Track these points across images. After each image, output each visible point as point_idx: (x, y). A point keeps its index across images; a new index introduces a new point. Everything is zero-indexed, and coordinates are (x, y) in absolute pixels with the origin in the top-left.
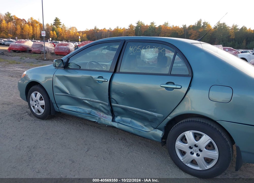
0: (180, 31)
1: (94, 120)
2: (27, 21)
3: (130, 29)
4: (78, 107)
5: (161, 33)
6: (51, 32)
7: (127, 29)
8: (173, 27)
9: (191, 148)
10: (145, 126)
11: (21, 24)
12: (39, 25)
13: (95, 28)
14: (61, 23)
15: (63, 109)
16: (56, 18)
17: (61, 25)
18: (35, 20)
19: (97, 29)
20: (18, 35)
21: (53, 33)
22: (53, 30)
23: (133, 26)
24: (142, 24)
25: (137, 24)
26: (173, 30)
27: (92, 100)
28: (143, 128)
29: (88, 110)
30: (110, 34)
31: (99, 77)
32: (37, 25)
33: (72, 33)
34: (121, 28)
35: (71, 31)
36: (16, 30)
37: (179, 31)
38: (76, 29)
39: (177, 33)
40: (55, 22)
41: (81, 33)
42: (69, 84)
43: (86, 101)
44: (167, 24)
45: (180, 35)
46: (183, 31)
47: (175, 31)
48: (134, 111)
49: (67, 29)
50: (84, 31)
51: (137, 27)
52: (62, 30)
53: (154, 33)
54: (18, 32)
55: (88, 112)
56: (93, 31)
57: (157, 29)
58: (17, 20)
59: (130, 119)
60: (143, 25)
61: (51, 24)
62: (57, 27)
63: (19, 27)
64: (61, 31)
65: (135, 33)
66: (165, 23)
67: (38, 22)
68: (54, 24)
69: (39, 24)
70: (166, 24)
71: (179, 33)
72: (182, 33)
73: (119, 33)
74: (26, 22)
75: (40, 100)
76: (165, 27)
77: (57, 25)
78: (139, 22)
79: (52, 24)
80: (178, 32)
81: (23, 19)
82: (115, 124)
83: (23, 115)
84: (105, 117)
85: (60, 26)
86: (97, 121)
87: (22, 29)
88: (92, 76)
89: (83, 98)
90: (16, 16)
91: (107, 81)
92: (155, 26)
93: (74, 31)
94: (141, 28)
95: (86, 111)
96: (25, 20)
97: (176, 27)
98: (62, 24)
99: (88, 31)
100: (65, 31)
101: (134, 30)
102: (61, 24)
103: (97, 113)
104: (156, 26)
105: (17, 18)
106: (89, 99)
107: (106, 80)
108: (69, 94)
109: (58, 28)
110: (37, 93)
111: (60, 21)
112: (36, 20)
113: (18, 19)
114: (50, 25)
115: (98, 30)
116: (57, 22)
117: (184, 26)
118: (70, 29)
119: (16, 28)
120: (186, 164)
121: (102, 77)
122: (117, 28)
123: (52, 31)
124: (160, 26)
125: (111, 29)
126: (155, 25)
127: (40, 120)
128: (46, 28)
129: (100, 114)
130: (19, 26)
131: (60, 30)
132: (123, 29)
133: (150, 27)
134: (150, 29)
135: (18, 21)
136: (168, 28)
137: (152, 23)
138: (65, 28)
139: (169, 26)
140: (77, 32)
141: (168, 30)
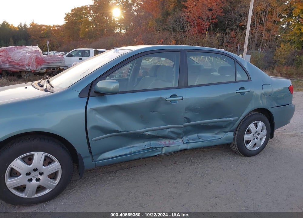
4: (129, 147)
10: (217, 134)
27: (158, 128)
28: (215, 137)
29: (145, 144)
31: (171, 97)
42: (119, 115)
48: (208, 124)
55: (146, 147)
59: (197, 134)
75: (44, 166)
82: (184, 147)
84: (173, 143)
88: (162, 97)
89: (144, 130)
95: (143, 147)
103: (160, 143)
106: (153, 128)
108: (122, 132)
121: (175, 96)
129: (165, 143)
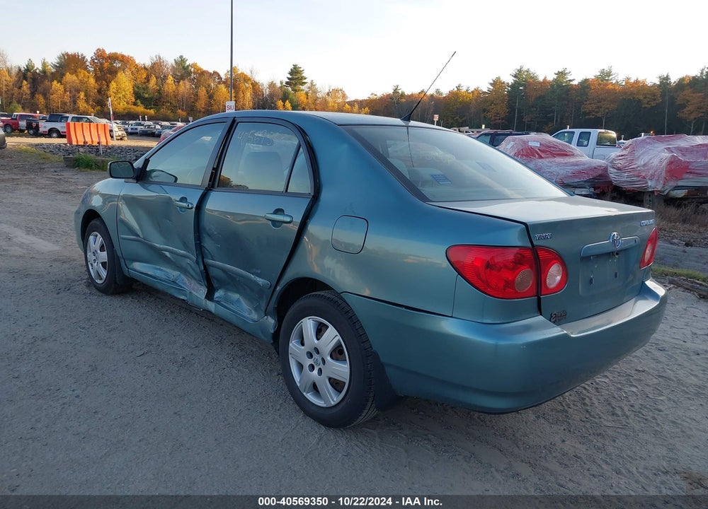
0: (648, 96)
1: (182, 297)
2: (223, 77)
3: (495, 91)
5: (586, 101)
6: (280, 103)
7: (484, 93)
8: (626, 83)
9: (310, 355)
11: (209, 85)
12: (251, 87)
13: (396, 91)
14: (305, 79)
15: (135, 271)
16: (295, 66)
17: (306, 85)
18: (242, 73)
19: (400, 93)
20: (200, 111)
21: (284, 105)
22: (285, 97)
23: (504, 83)
24: (532, 78)
25: (515, 76)
26: (626, 93)
30: (435, 105)
32: (247, 85)
33: (333, 106)
34: (467, 90)
35: (329, 99)
36: (197, 100)
37: (645, 94)
38: (344, 96)
39: (639, 101)
40: (290, 77)
41: (357, 106)
43: (167, 254)
44: (609, 74)
45: (646, 106)
46: (659, 94)
47: (632, 93)
49: (319, 95)
50: (366, 100)
51: (514, 86)
52: (307, 98)
53: (566, 102)
54: (201, 104)
55: (172, 278)
56: (389, 100)
57: (574, 89)
58: (200, 74)
60: (531, 80)
61: (281, 83)
62: (295, 91)
63: (202, 92)
64: (305, 100)
65: (508, 102)
66: (602, 72)
67: (249, 79)
68: (287, 83)
69: (252, 84)
70: (605, 75)
71: (646, 101)
72: (655, 100)
73: (461, 103)
74: (221, 79)
75: (101, 251)
76: (600, 84)
77: (295, 84)
78: (520, 71)
79: (284, 84)
80: (641, 97)
81: (216, 73)
82: (211, 306)
83: (73, 284)
84: (197, 290)
85: (302, 87)
86: (185, 298)
87: (211, 97)
90: (198, 65)
91: (192, 208)
92: (570, 81)
93: (340, 100)
94: (525, 88)
96: (219, 75)
97: (637, 82)
98: (309, 82)
99: (375, 100)
100: (316, 100)
101: (504, 95)
102: (305, 83)
103: (186, 280)
104: (571, 83)
105: (201, 69)
106: (170, 248)
107: (190, 206)
108: (142, 238)
109: (298, 94)
110: (97, 236)
111: (303, 75)
112: (245, 73)
113: (203, 73)
114: (279, 85)
115: (403, 95)
116: (296, 76)
117: (664, 79)
118: (328, 94)
119: (197, 95)
120: (304, 394)
121: (185, 199)
122: (456, 89)
123: (281, 101)
124: (586, 80)
125: (441, 94)
126: (570, 78)
127: (100, 294)
128: (268, 93)
129: (190, 284)
130: (204, 88)
131: (303, 98)
132: (473, 92)
133: (552, 86)
134: (553, 92)
135: (201, 77)
136: (610, 87)
137: (561, 74)
138: (315, 92)
139: (614, 82)
140: (345, 103)
141: (608, 91)
